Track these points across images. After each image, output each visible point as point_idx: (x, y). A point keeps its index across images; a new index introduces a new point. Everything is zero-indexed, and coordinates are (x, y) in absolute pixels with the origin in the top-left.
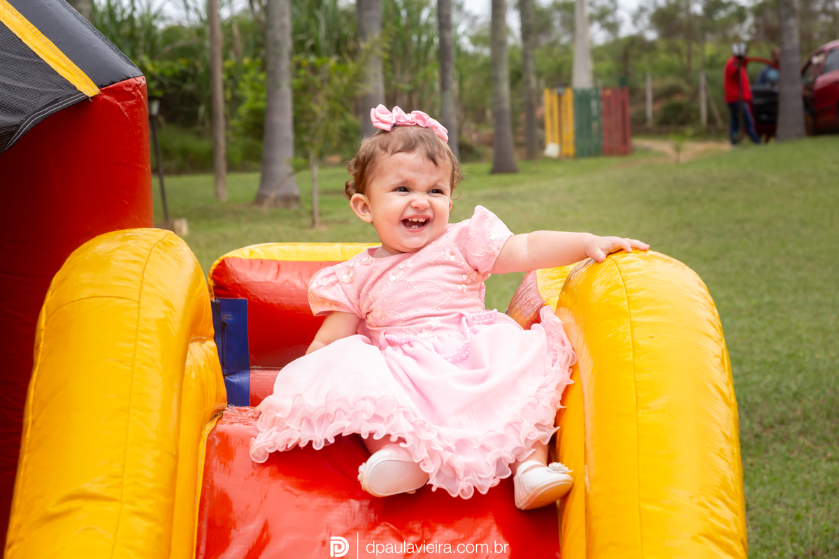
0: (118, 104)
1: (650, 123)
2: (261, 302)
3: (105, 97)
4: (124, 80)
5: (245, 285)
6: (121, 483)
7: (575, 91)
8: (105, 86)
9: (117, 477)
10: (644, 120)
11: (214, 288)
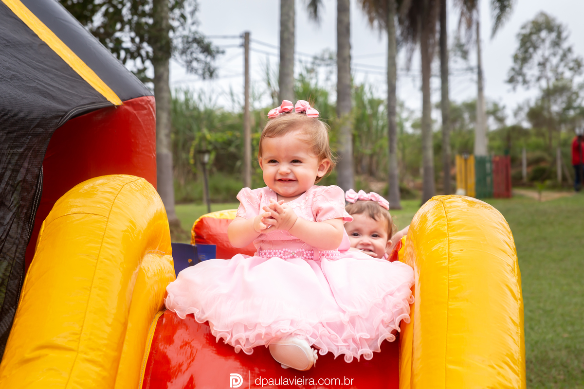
0: (135, 112)
1: (525, 180)
2: (226, 247)
3: (127, 107)
4: (139, 97)
5: (215, 235)
6: (79, 339)
7: (476, 158)
8: (126, 100)
9: (77, 334)
10: (521, 178)
11: (195, 237)
